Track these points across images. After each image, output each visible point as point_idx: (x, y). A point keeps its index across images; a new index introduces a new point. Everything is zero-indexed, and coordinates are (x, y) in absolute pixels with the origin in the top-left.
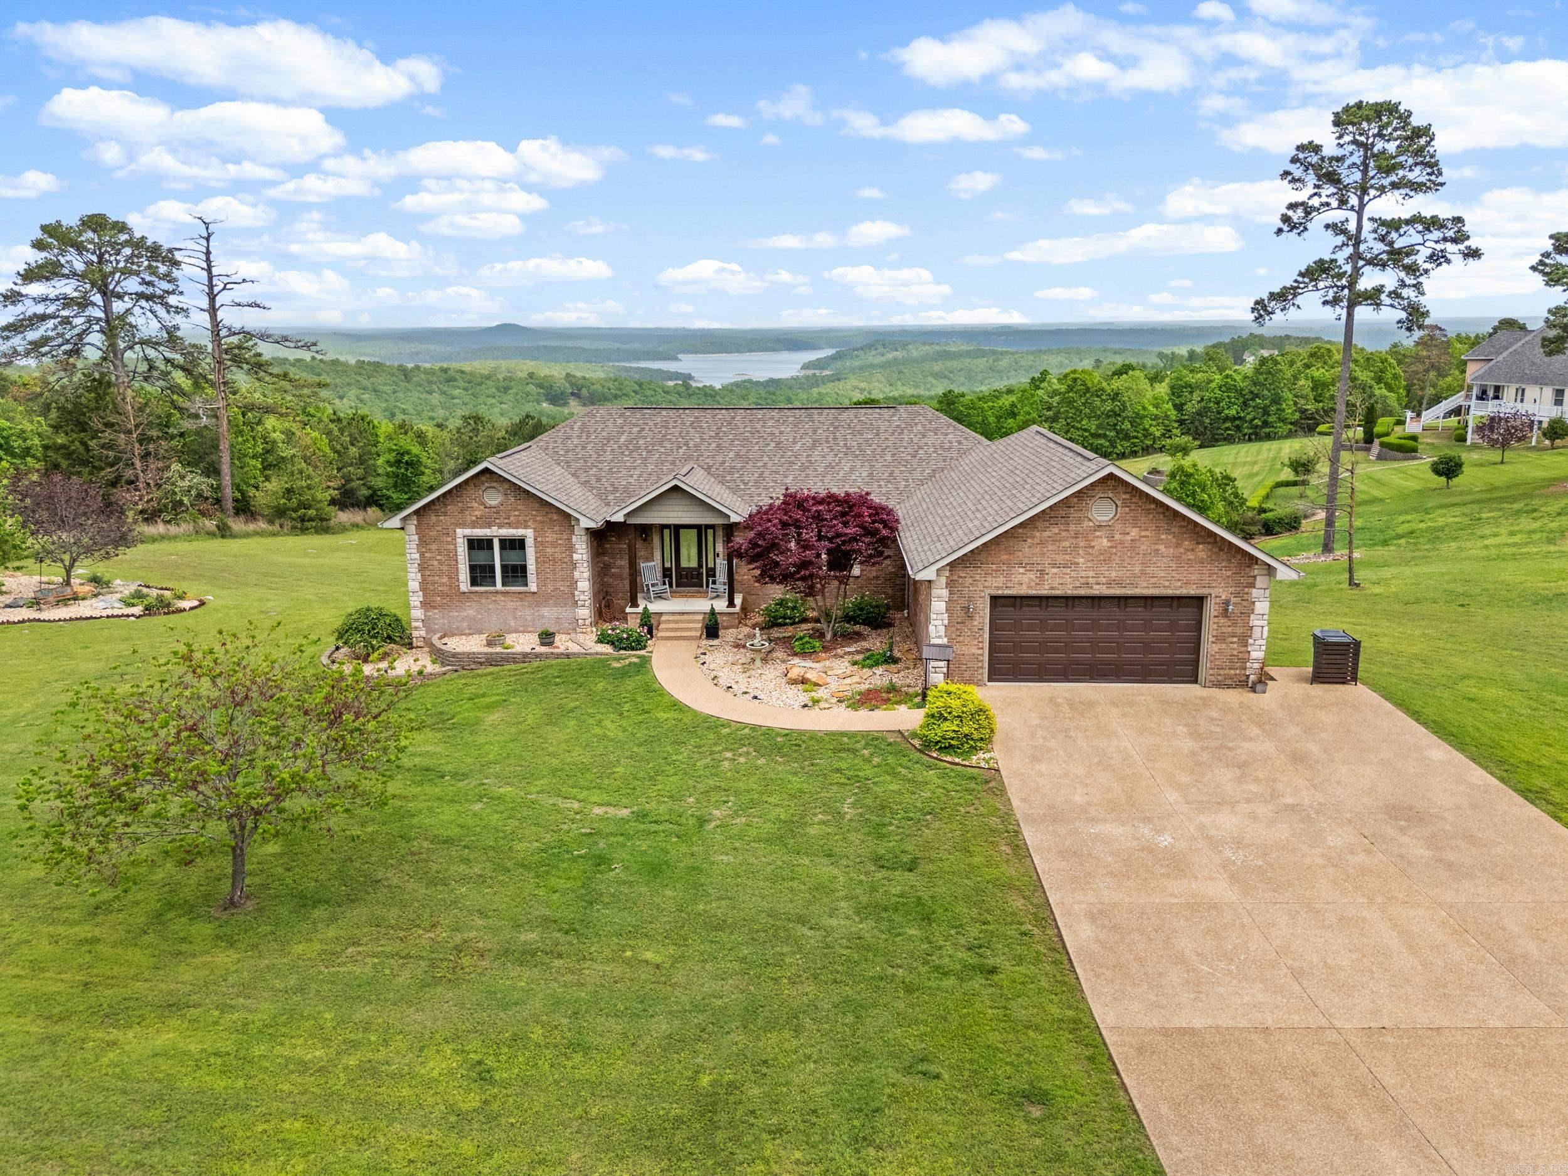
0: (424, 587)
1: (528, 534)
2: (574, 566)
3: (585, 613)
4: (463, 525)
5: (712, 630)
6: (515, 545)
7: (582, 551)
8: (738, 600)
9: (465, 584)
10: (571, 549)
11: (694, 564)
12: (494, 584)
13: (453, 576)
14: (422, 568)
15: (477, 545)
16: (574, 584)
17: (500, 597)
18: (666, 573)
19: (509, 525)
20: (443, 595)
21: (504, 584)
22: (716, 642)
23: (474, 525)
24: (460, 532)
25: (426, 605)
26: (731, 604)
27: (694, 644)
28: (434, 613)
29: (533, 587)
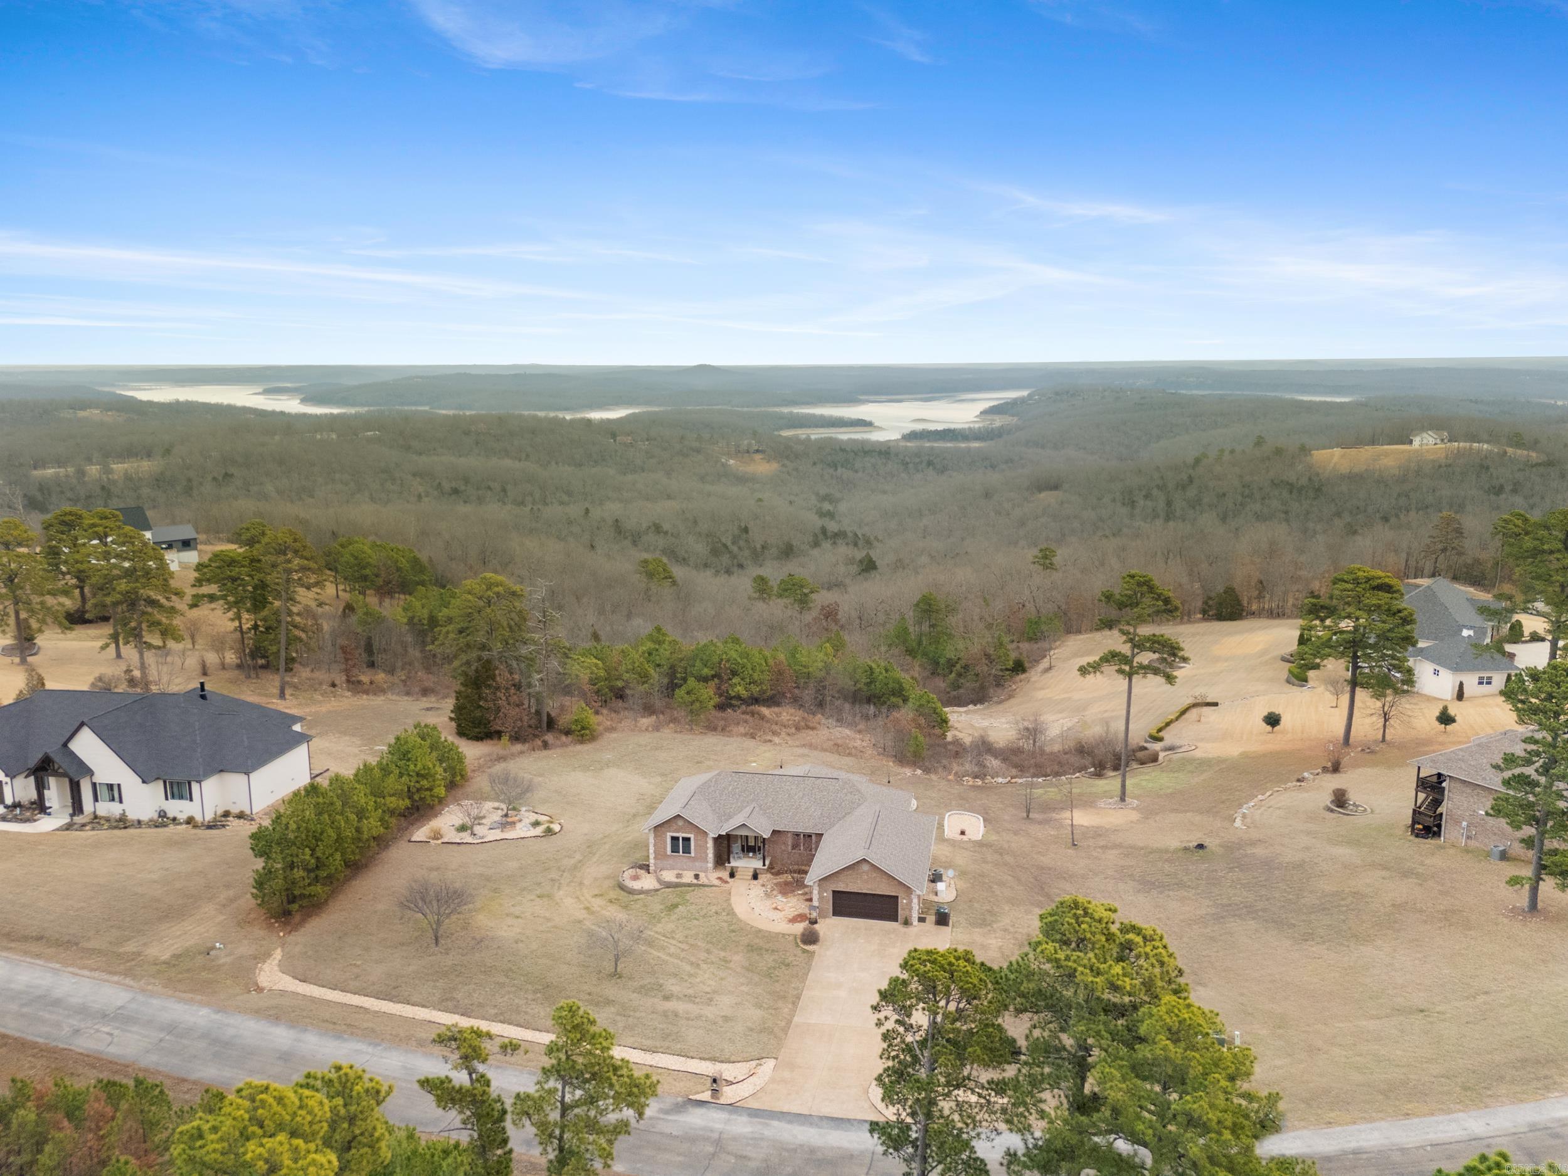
0: (655, 852)
1: (692, 836)
2: (707, 849)
3: (710, 865)
4: (670, 832)
5: (755, 877)
6: (687, 840)
7: (710, 844)
8: (767, 863)
9: (669, 852)
10: (707, 843)
11: (753, 844)
12: (679, 853)
13: (665, 849)
14: (655, 846)
16: (707, 855)
17: (681, 858)
18: (743, 847)
19: (685, 833)
20: (661, 855)
21: (682, 853)
22: (755, 882)
23: (674, 832)
24: (668, 834)
25: (655, 858)
26: (764, 865)
27: (748, 882)
28: (659, 862)
29: (693, 854)
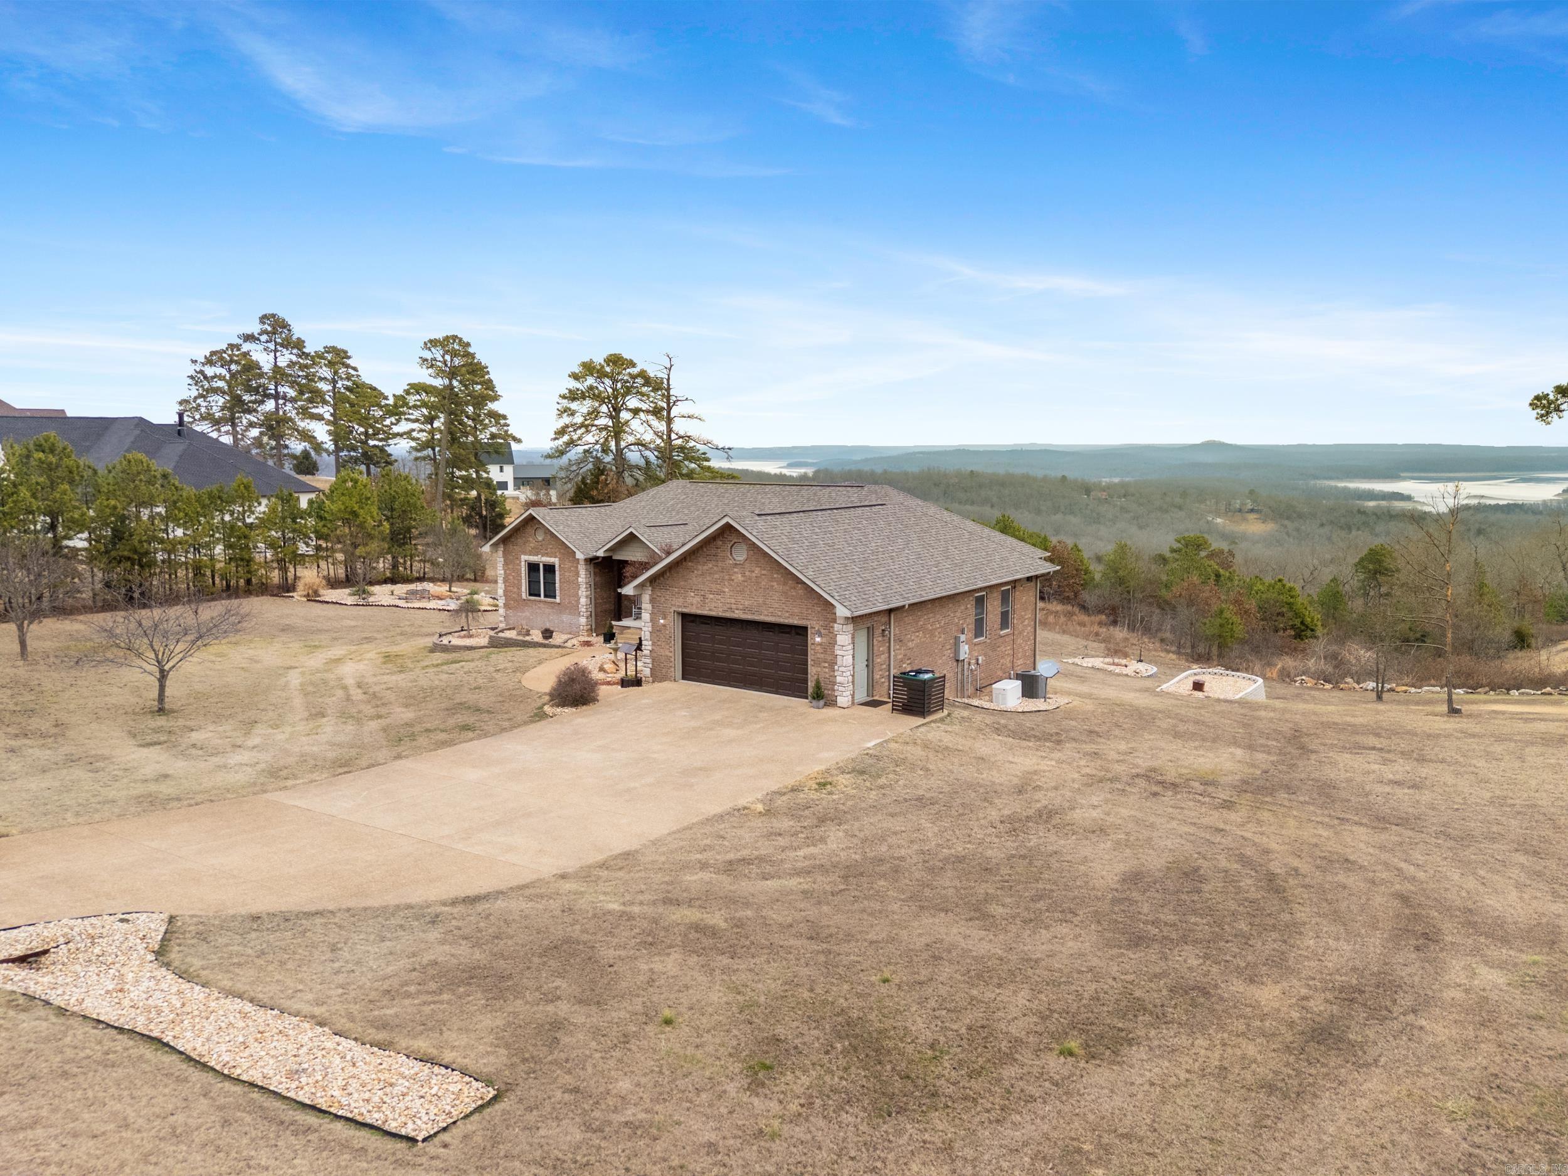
0: (505, 593)
1: (556, 562)
2: (578, 586)
3: (583, 621)
4: (525, 554)
6: (550, 569)
7: (583, 574)
9: (524, 595)
10: (577, 575)
12: (539, 595)
13: (520, 588)
14: (505, 581)
15: (533, 568)
16: (579, 599)
17: (542, 605)
19: (547, 555)
20: (515, 600)
21: (546, 596)
23: (530, 554)
24: (524, 558)
25: (506, 606)
28: (510, 612)
29: (558, 600)
